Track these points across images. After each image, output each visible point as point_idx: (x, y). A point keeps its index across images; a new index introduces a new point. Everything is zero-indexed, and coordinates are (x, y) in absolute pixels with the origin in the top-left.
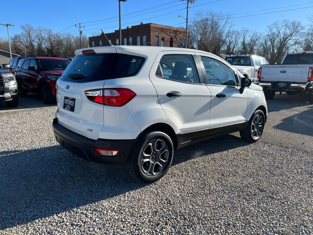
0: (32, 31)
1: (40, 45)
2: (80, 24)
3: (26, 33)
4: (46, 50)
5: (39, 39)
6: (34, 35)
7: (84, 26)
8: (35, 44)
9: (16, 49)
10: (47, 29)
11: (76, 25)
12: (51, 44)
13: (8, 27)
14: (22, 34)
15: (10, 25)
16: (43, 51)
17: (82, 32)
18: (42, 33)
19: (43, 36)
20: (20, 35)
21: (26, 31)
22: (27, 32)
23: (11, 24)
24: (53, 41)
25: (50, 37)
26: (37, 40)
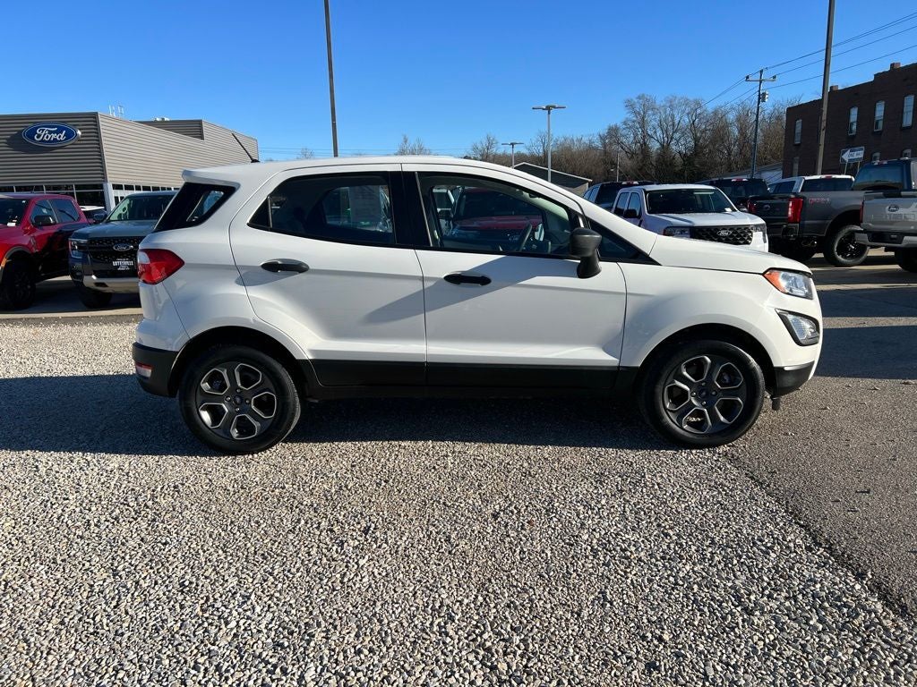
0: (650, 112)
1: (665, 147)
2: (761, 72)
3: (635, 119)
4: (678, 159)
5: (665, 131)
6: (653, 123)
7: (774, 77)
8: (655, 146)
9: (605, 163)
10: (691, 99)
11: (748, 77)
12: (696, 139)
13: (549, 113)
14: (625, 123)
15: (554, 107)
16: (672, 164)
17: (764, 94)
18: (675, 113)
19: (676, 122)
20: (619, 124)
21: (637, 113)
22: (639, 114)
23: (557, 106)
24: (703, 132)
25: (694, 121)
26: (659, 132)
